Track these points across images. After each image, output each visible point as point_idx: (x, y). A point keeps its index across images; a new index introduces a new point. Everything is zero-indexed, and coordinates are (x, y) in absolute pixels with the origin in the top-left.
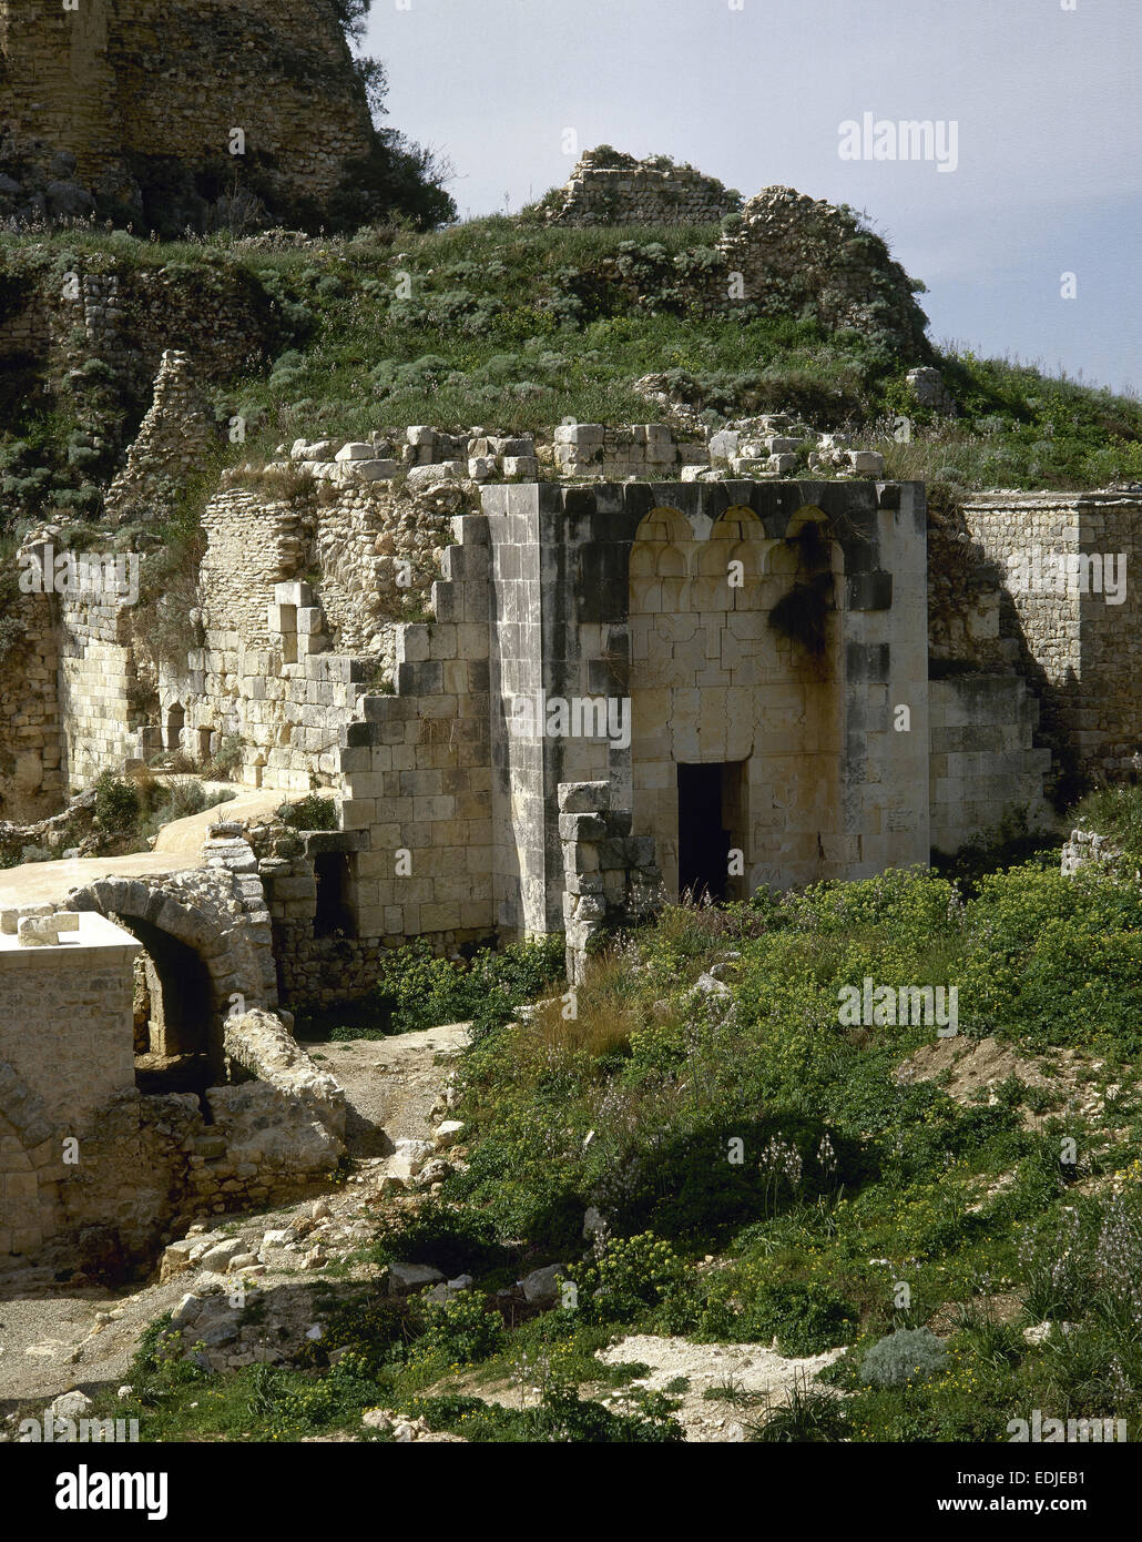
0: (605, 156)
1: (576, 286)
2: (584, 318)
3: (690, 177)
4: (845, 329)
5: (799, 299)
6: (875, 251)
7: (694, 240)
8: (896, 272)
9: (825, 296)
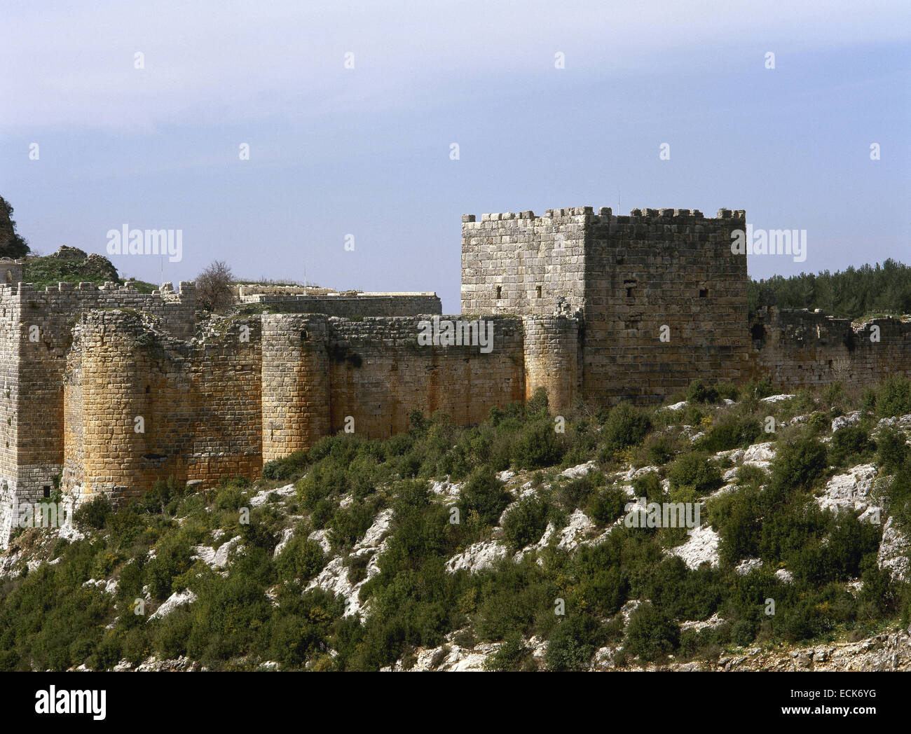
0: (64, 247)
1: (61, 270)
2: (62, 275)
3: (79, 250)
4: (105, 277)
5: (97, 272)
6: (110, 264)
7: (80, 262)
8: (113, 267)
9: (101, 271)
